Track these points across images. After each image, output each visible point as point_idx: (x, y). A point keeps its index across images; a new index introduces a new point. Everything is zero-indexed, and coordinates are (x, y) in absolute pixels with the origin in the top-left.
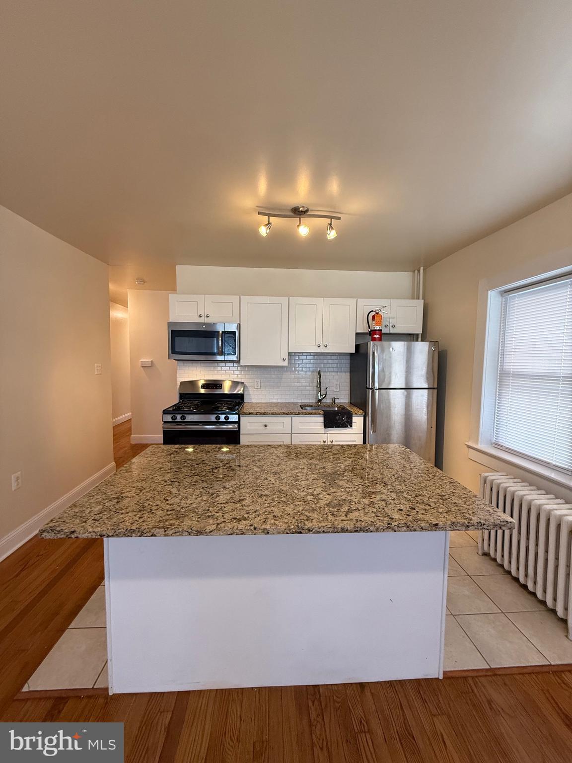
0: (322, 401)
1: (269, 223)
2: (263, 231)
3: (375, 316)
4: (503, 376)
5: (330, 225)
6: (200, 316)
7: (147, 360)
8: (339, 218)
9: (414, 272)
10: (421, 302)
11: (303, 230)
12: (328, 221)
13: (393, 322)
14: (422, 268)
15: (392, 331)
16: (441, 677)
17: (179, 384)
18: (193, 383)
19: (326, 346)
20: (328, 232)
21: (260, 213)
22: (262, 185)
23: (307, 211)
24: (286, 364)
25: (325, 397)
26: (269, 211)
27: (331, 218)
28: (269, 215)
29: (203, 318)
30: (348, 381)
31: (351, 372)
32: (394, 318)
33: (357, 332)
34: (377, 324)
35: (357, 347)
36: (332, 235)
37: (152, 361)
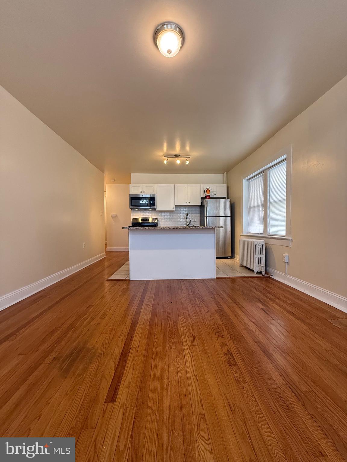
0: (189, 226)
1: (167, 160)
2: (165, 162)
3: (208, 190)
4: (249, 208)
5: (187, 160)
6: (141, 192)
7: (114, 214)
8: (190, 157)
9: (224, 174)
10: (226, 185)
11: (178, 162)
12: (186, 158)
13: (215, 193)
14: (226, 172)
15: (215, 196)
16: (215, 278)
17: (132, 219)
18: (137, 219)
19: (189, 203)
20: (186, 162)
21: (164, 157)
22: (165, 148)
23: (179, 155)
24: (174, 210)
25: (190, 223)
26: (167, 156)
27: (187, 157)
28: (167, 157)
29: (142, 193)
30: (199, 217)
31: (200, 214)
32: (215, 191)
33: (202, 197)
34: (208, 193)
35: (201, 203)
36: (188, 163)
37: (116, 215)
